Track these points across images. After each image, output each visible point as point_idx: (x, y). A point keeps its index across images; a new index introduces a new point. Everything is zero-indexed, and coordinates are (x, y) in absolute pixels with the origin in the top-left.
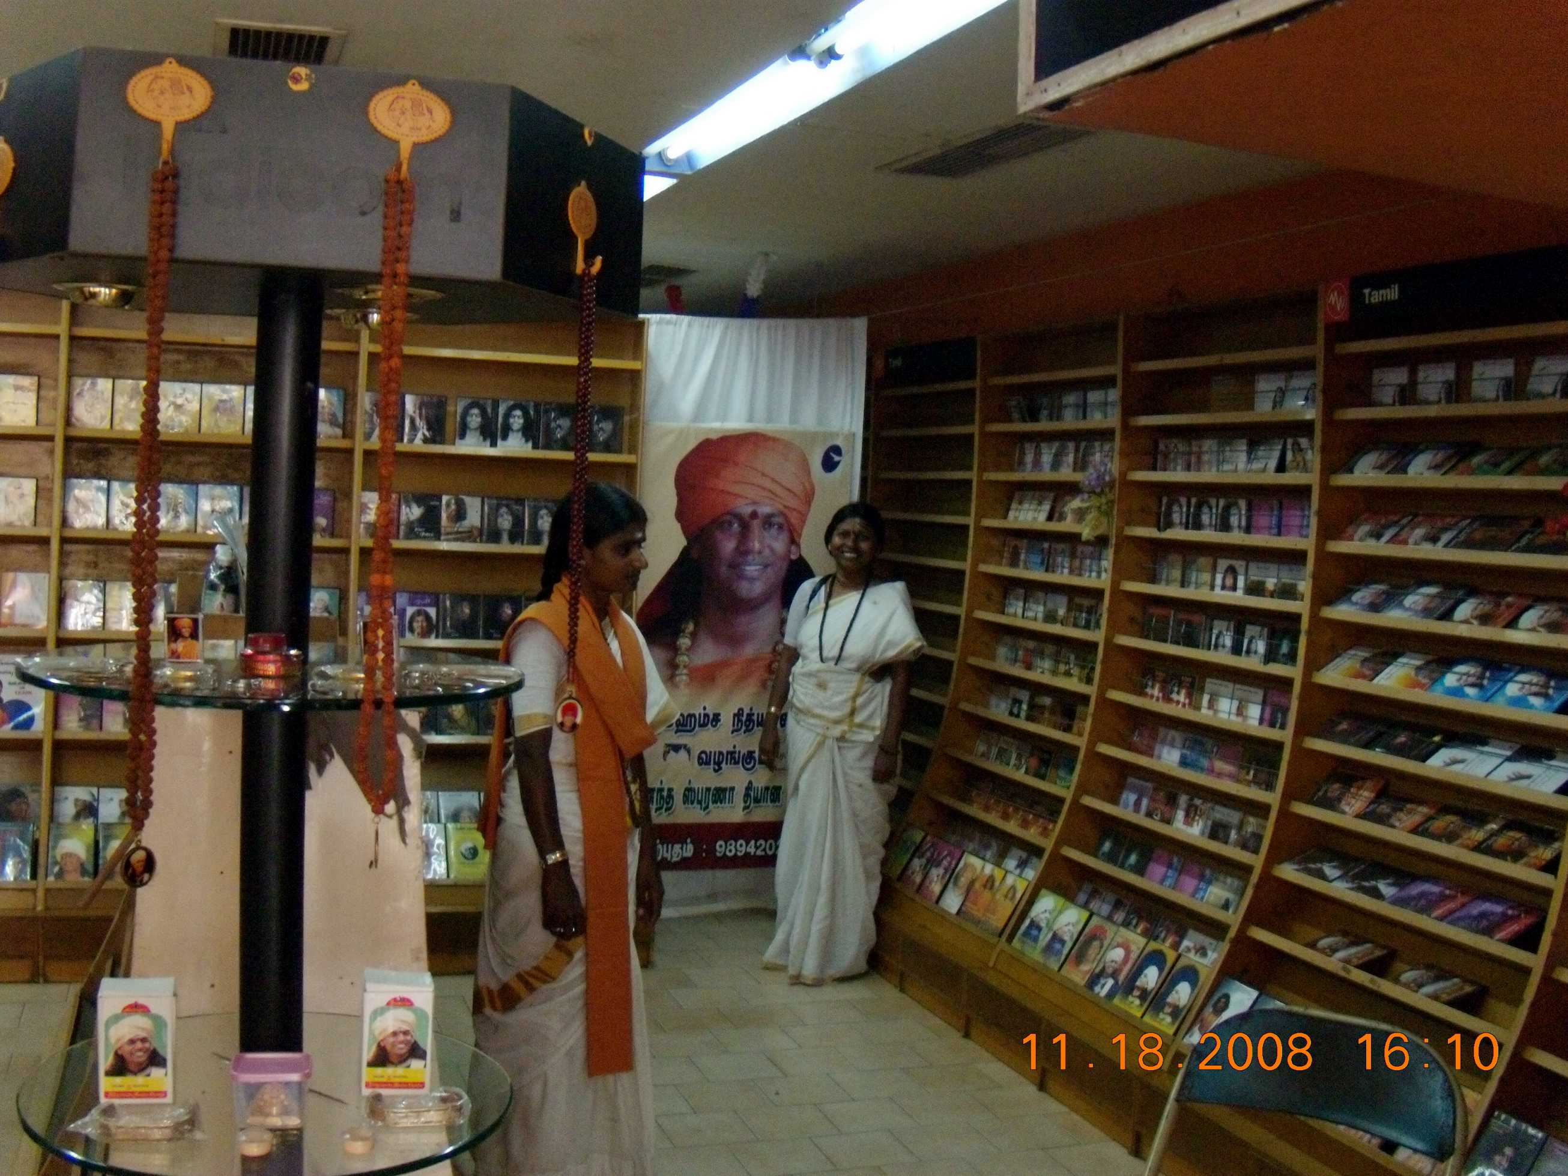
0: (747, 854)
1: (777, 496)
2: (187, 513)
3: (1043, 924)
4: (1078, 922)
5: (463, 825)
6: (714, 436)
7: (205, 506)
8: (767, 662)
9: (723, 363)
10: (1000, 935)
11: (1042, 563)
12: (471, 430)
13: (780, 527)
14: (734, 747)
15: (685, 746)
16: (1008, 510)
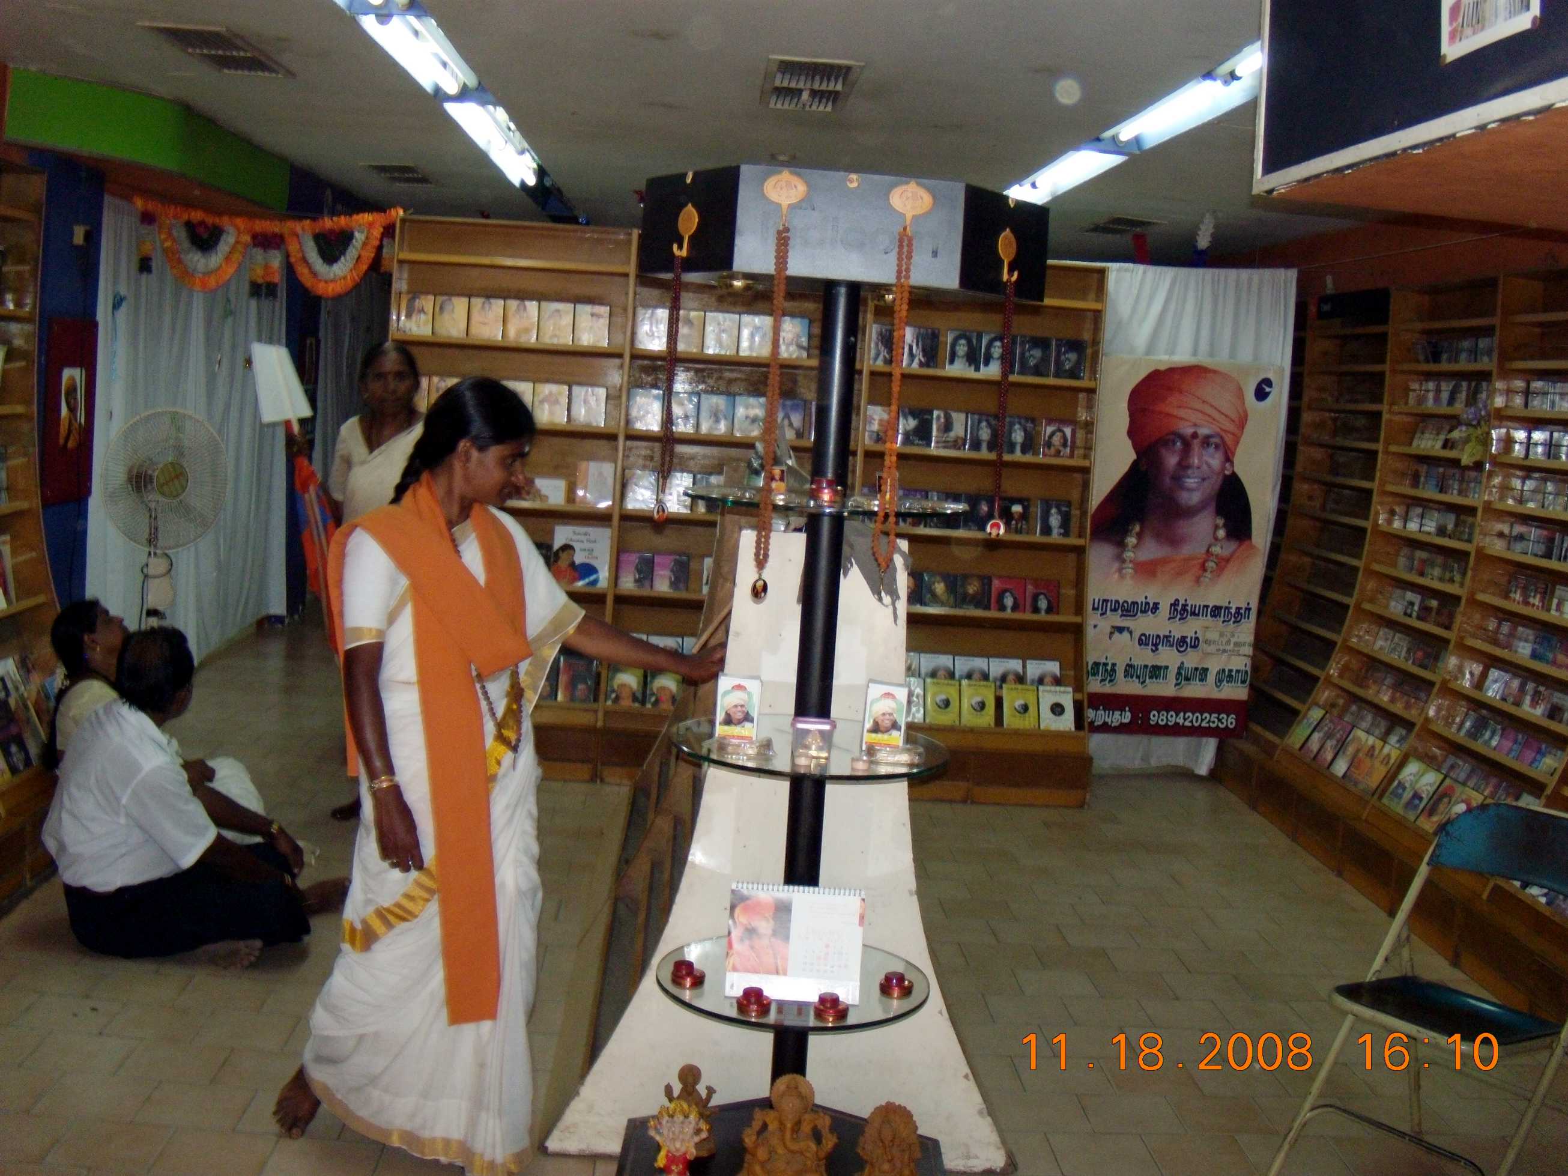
0: (1176, 724)
1: (1214, 419)
2: (726, 418)
3: (1407, 785)
4: (1435, 783)
5: (939, 681)
6: (1162, 368)
7: (741, 411)
8: (1201, 561)
9: (1172, 306)
10: (1373, 794)
11: (1437, 486)
12: (959, 357)
13: (1217, 447)
14: (1170, 632)
15: (1128, 628)
16: (1412, 439)
